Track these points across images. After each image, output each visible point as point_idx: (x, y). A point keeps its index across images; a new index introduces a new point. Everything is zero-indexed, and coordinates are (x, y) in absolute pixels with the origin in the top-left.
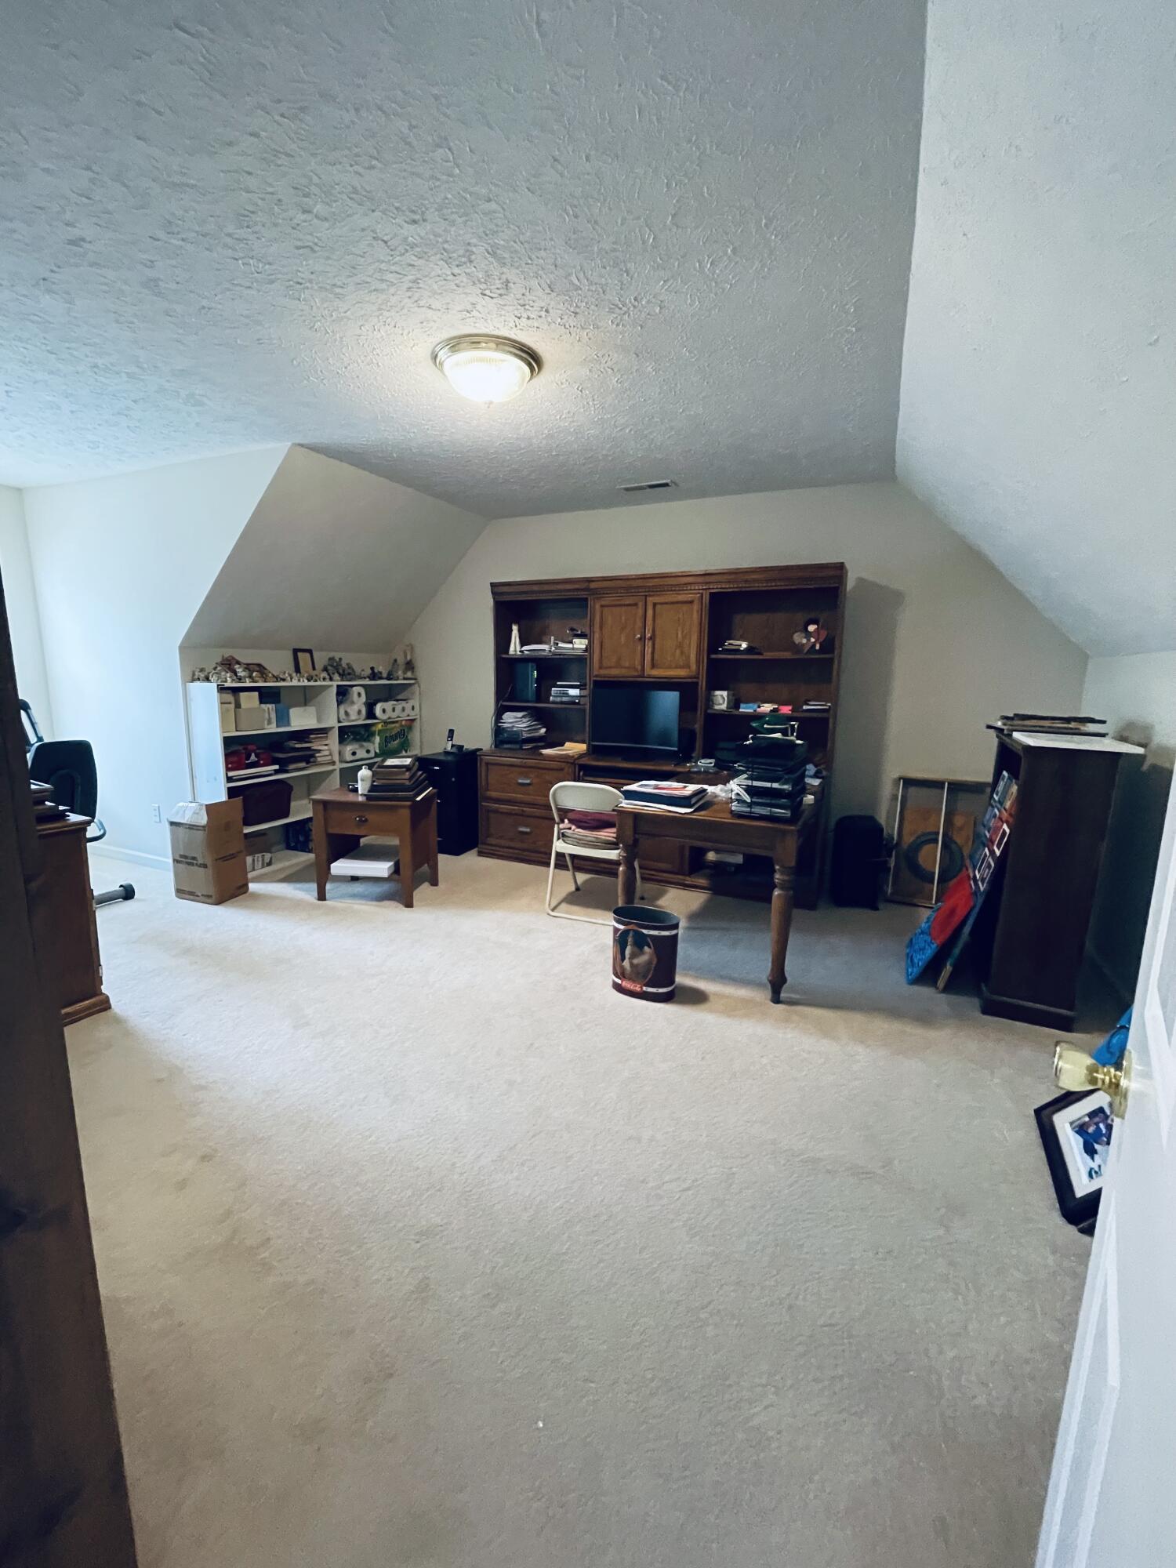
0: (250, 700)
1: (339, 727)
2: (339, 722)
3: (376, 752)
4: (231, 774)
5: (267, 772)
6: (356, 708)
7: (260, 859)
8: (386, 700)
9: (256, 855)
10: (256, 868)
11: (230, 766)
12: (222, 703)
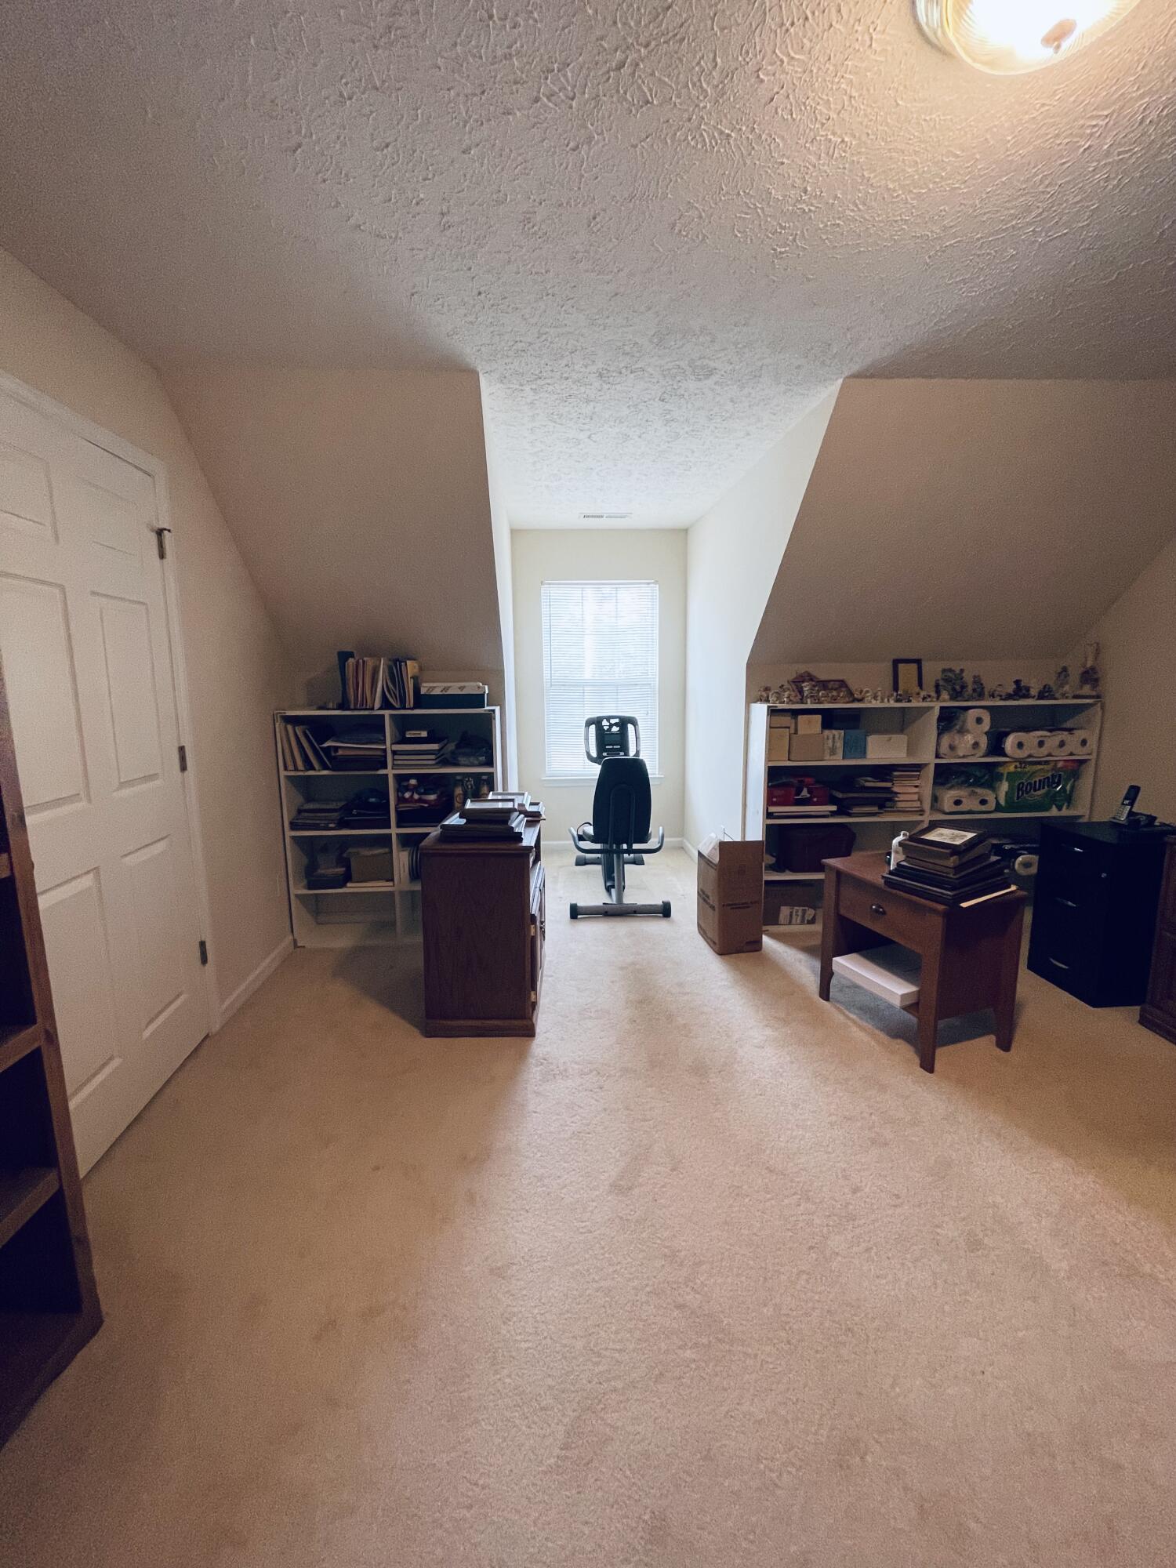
0: (811, 725)
1: (937, 765)
2: (937, 756)
3: (998, 803)
4: (772, 809)
5: (821, 813)
6: (969, 739)
7: (800, 913)
8: (1027, 729)
9: (796, 908)
10: (794, 921)
11: (774, 800)
12: (771, 727)
